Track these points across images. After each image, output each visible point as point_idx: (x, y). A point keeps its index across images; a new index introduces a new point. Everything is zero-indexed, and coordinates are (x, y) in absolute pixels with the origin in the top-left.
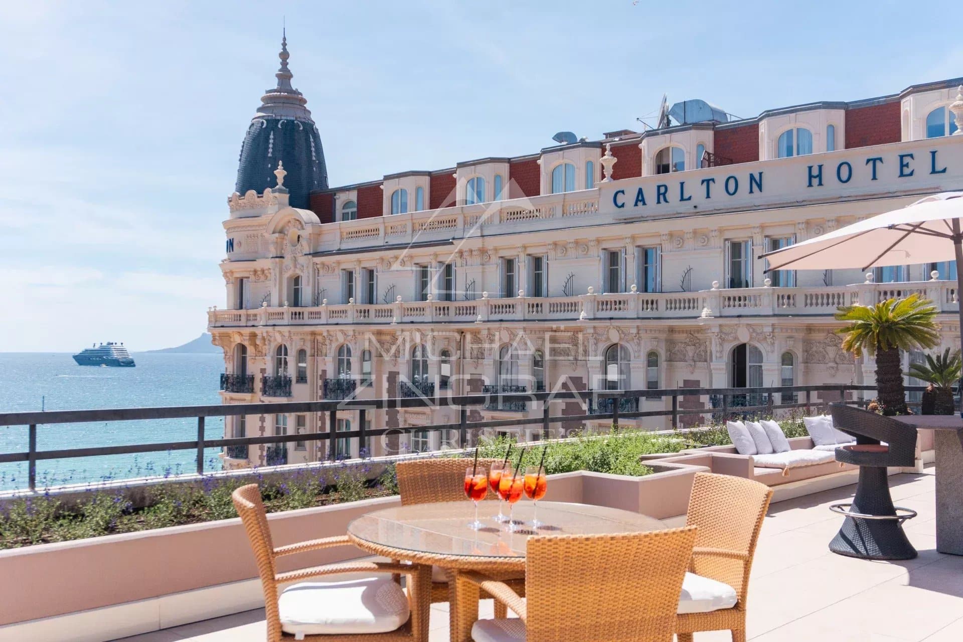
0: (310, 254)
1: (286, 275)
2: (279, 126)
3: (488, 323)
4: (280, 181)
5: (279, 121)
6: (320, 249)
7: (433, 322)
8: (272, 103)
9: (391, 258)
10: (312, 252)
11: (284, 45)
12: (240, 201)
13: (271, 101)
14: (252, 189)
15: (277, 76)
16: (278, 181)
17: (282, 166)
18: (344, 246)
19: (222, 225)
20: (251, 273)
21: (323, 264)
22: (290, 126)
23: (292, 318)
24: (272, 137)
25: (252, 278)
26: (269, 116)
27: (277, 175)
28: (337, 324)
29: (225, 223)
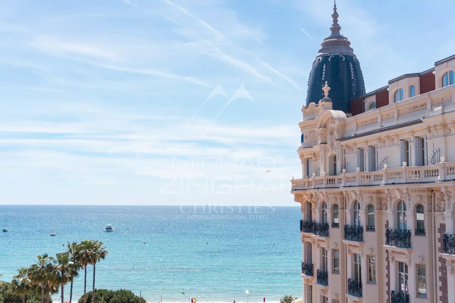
0: (339, 140)
1: (328, 155)
2: (329, 60)
3: (445, 182)
4: (326, 94)
5: (329, 56)
6: (346, 136)
7: (407, 183)
8: (326, 46)
9: (385, 137)
10: (340, 138)
11: (335, 9)
12: (306, 110)
13: (327, 45)
14: (312, 102)
15: (331, 29)
16: (325, 94)
17: (328, 84)
18: (359, 132)
19: (298, 126)
20: (312, 155)
21: (347, 146)
22: (336, 59)
23: (327, 183)
24: (324, 67)
25: (313, 158)
26: (323, 54)
27: (325, 91)
28: (350, 186)
29: (300, 124)
